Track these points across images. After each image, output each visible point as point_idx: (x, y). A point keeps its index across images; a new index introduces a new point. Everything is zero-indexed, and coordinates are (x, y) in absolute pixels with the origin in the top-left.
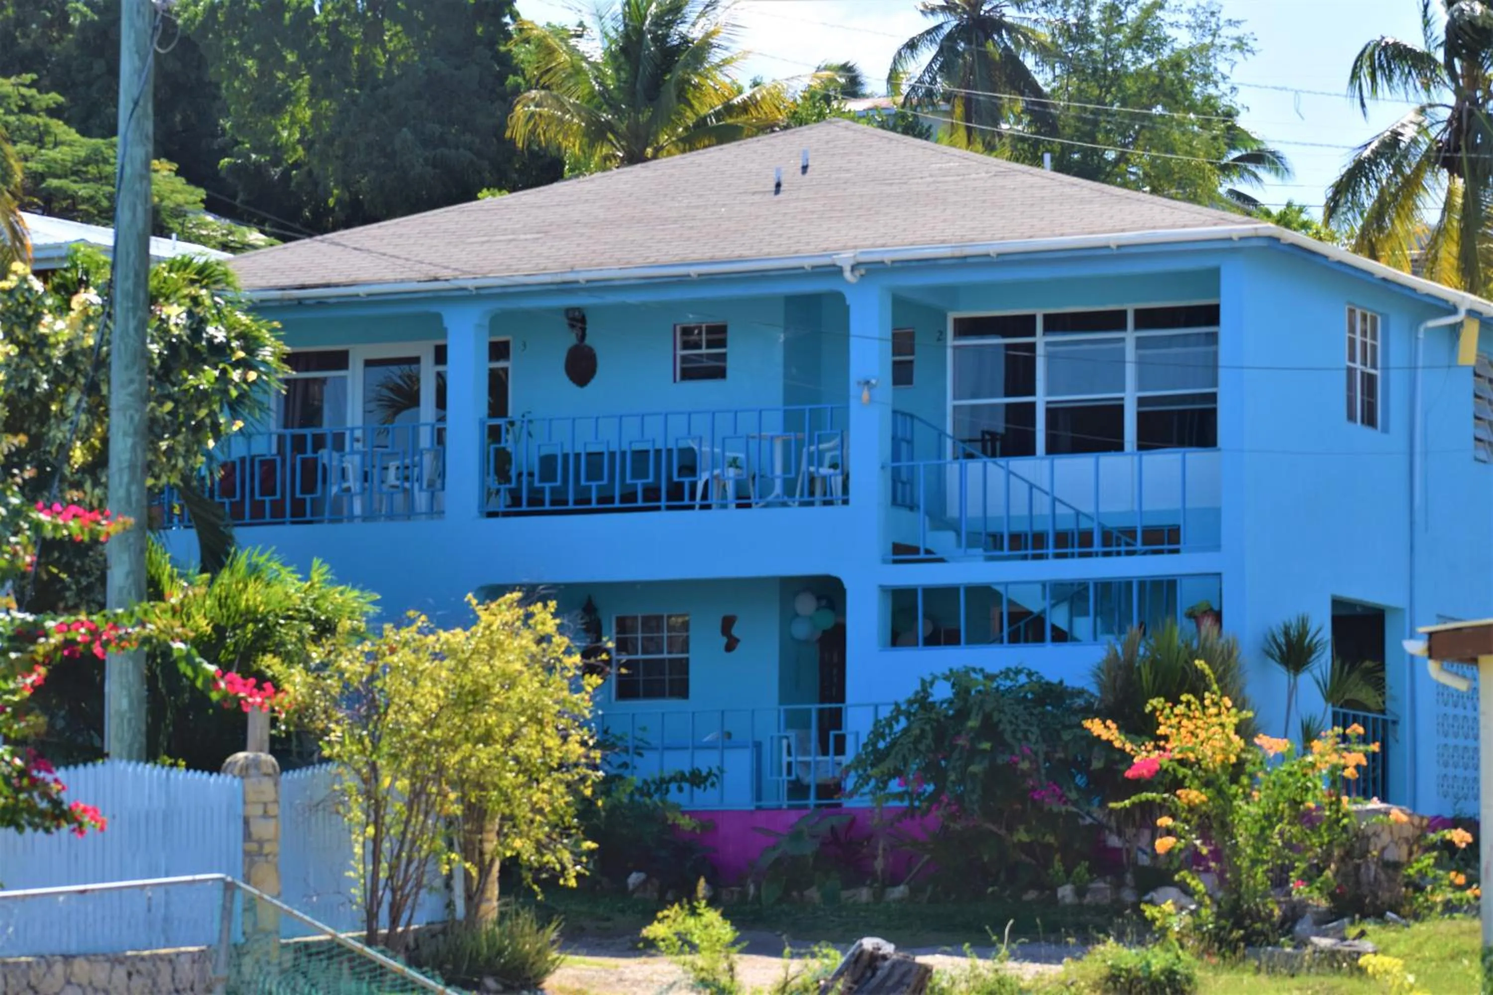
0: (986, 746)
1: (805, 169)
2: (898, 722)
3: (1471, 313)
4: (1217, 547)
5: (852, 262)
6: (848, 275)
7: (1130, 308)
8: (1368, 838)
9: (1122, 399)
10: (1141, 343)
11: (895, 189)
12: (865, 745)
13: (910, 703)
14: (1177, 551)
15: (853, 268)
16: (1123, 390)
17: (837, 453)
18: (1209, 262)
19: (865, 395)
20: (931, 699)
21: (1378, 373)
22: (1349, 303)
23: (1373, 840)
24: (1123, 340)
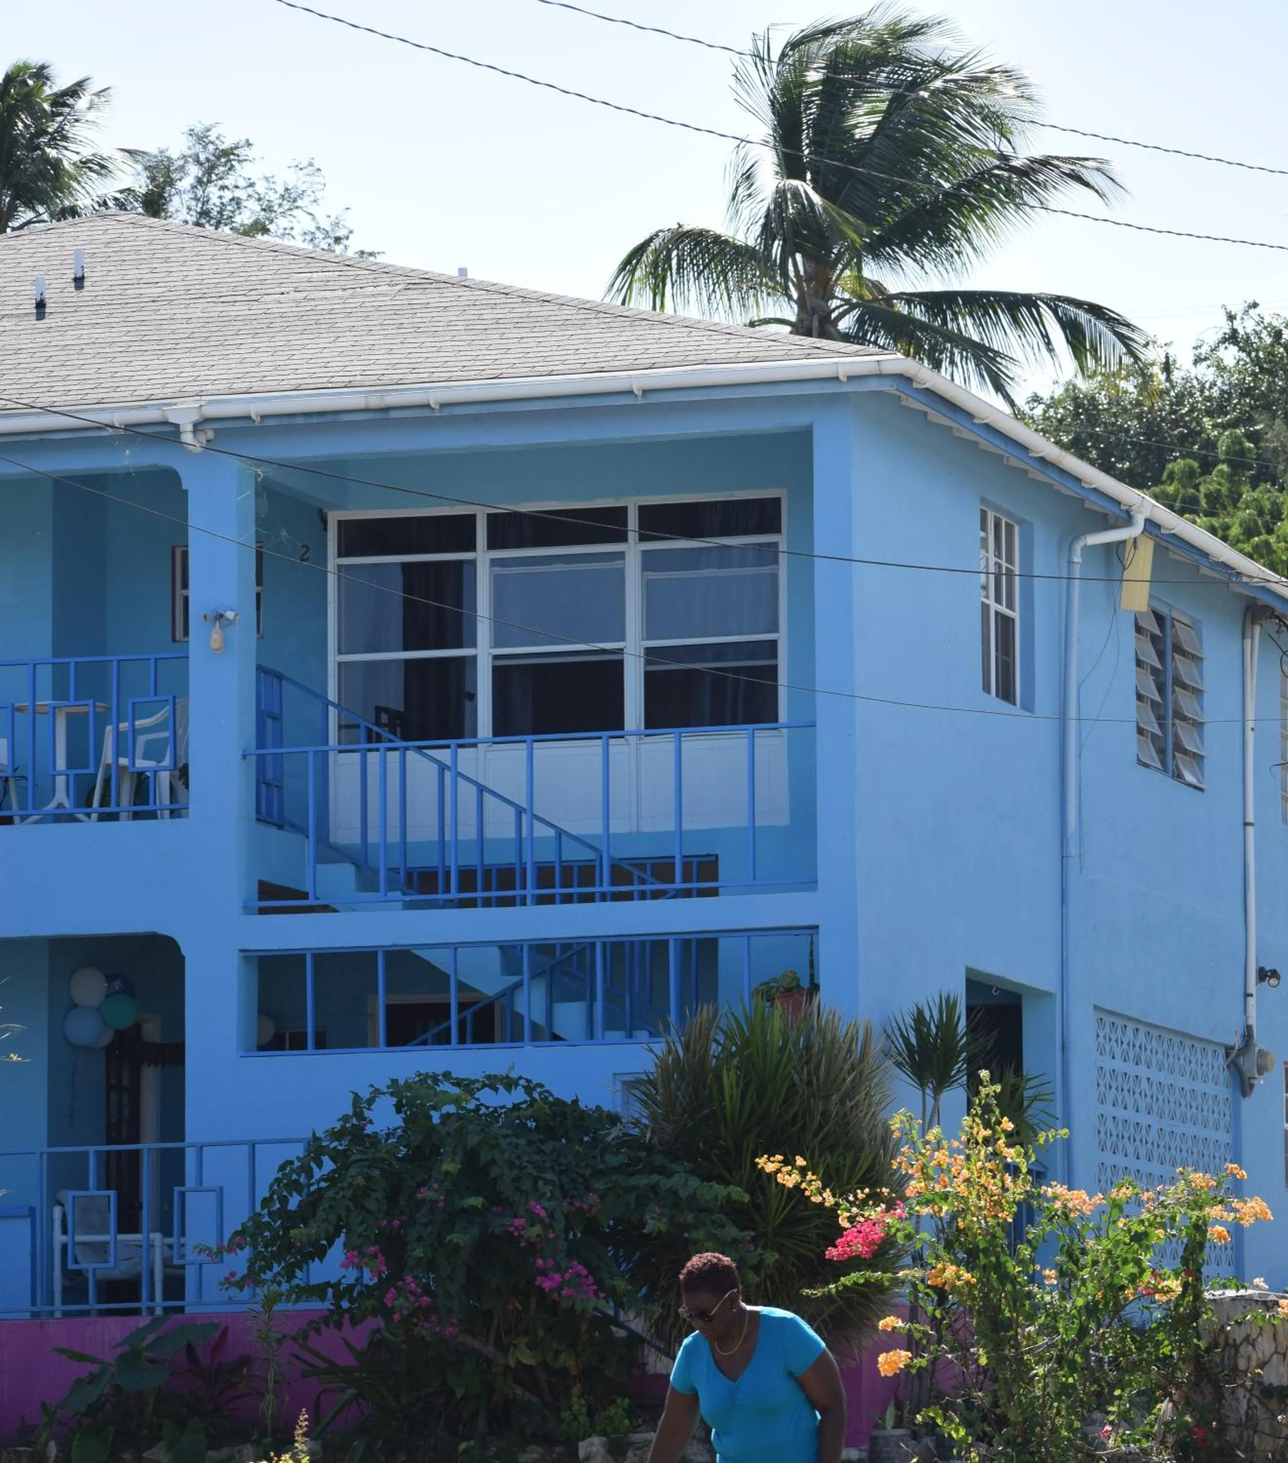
0: (476, 1201)
1: (79, 282)
2: (320, 1165)
3: (1151, 525)
4: (810, 883)
5: (195, 417)
6: (188, 437)
7: (632, 504)
8: (1236, 1347)
9: (621, 651)
10: (649, 561)
11: (241, 309)
12: (266, 1202)
13: (337, 1135)
14: (713, 892)
15: (197, 427)
16: (621, 636)
17: (166, 734)
18: (794, 420)
19: (216, 636)
20: (369, 1130)
21: (1016, 615)
22: (983, 500)
23: (1245, 1349)
24: (621, 555)
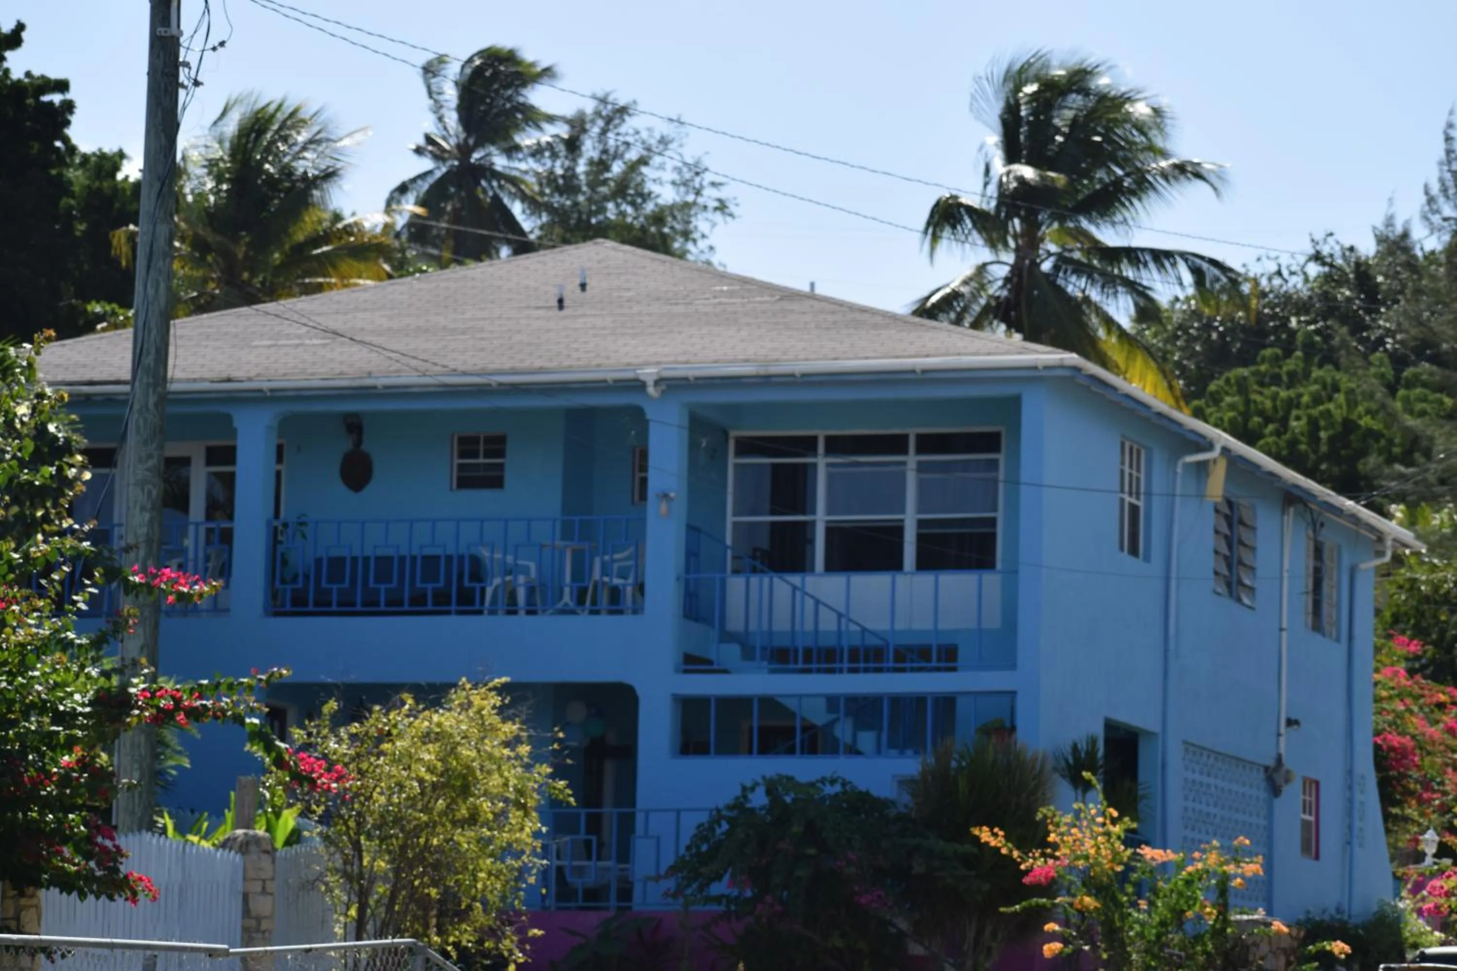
0: (812, 851)
1: (583, 286)
2: (720, 826)
3: (1226, 451)
4: (1012, 666)
5: (655, 377)
6: (651, 390)
7: (912, 432)
8: (1248, 947)
9: (902, 521)
10: (922, 467)
11: (680, 309)
12: (688, 848)
13: (730, 808)
14: (954, 669)
15: (657, 383)
16: (903, 511)
17: (630, 563)
18: (1010, 390)
19: (664, 507)
20: (748, 805)
21: (1141, 504)
22: (1123, 436)
23: (1253, 949)
24: (904, 463)
